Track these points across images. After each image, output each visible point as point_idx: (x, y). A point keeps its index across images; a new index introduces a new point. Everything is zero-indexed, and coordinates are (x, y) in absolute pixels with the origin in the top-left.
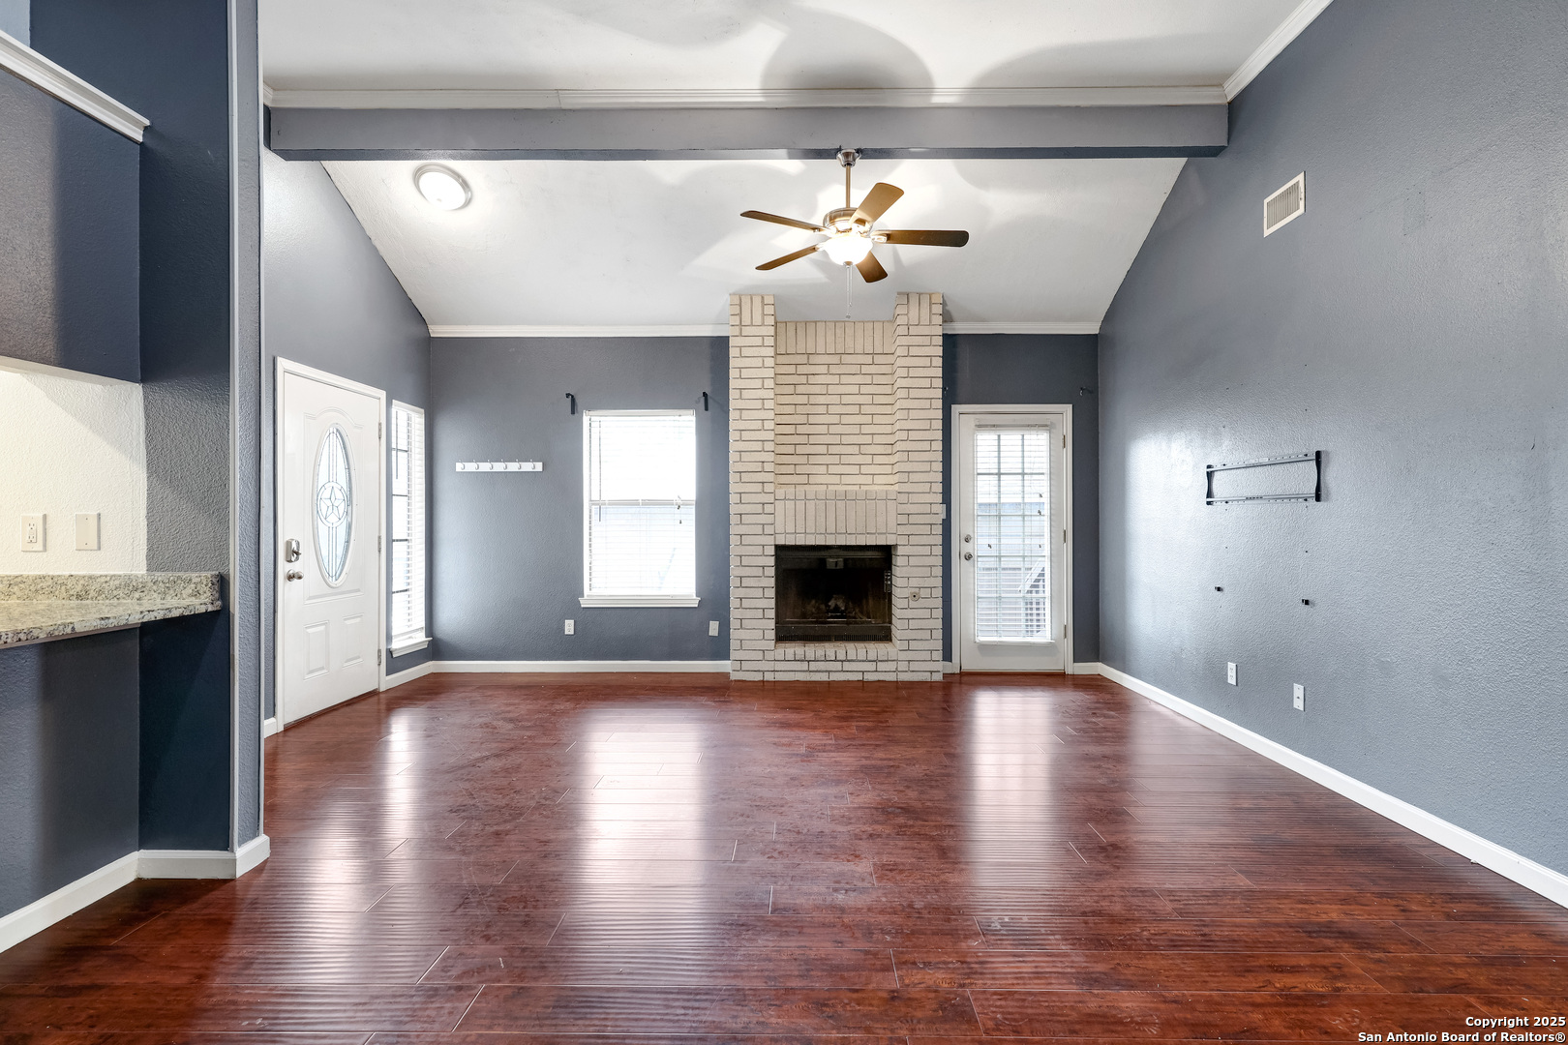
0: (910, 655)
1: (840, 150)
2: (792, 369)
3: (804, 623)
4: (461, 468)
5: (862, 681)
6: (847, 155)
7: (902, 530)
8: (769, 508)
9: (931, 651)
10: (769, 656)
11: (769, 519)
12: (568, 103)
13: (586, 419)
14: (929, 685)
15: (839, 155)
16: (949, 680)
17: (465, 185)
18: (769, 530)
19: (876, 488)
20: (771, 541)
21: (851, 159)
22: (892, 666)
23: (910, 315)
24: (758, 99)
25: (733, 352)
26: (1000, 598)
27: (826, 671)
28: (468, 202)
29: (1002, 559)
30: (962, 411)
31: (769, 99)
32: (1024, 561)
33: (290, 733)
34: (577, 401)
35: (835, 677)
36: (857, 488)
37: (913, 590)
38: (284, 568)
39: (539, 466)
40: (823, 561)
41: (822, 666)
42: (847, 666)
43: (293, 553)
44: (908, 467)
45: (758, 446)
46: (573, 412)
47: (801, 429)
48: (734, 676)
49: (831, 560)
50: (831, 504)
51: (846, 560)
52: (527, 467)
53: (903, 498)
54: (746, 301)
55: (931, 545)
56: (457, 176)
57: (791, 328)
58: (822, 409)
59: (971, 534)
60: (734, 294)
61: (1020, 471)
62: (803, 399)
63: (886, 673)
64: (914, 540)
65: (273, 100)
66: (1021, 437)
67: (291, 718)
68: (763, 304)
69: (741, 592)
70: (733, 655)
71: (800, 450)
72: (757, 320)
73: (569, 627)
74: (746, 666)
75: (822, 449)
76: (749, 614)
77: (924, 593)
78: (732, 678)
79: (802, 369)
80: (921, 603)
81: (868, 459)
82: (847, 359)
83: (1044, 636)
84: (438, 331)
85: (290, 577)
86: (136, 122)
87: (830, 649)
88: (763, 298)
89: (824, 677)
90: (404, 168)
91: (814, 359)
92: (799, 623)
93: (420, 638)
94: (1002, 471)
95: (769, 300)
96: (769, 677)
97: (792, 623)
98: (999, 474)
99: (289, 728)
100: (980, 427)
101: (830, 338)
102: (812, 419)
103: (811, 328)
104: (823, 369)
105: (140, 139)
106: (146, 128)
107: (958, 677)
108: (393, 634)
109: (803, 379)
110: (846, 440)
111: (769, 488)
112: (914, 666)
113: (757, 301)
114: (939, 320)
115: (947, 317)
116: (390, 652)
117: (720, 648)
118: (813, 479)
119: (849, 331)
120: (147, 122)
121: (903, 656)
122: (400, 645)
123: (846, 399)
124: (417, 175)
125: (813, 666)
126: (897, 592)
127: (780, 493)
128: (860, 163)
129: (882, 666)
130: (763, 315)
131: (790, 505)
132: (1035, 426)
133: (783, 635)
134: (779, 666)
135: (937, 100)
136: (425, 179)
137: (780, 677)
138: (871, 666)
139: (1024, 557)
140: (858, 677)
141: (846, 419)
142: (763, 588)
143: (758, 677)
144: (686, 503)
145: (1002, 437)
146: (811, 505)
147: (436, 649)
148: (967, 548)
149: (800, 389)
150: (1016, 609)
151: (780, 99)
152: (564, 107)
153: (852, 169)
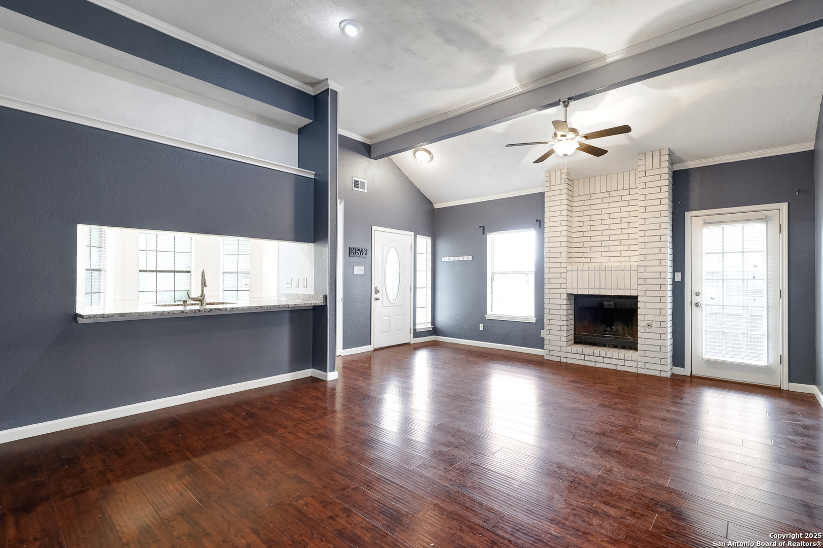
0: (646, 359)
1: (560, 101)
2: (582, 203)
3: (589, 335)
4: (444, 259)
5: (616, 370)
6: (564, 102)
7: (640, 287)
8: (564, 275)
9: (660, 358)
10: (564, 349)
11: (564, 281)
12: (450, 116)
13: (488, 236)
14: (659, 378)
15: (561, 103)
16: (674, 378)
17: (430, 153)
18: (564, 286)
19: (631, 263)
20: (564, 291)
21: (566, 104)
22: (634, 364)
23: (647, 165)
24: (520, 90)
25: (546, 199)
26: (723, 332)
27: (594, 362)
28: (432, 158)
29: (725, 307)
30: (692, 215)
31: (525, 89)
32: (744, 309)
33: (376, 353)
34: (485, 227)
35: (599, 365)
36: (619, 264)
37: (648, 322)
38: (374, 296)
39: (470, 258)
40: (602, 304)
41: (592, 358)
42: (606, 360)
43: (377, 292)
44: (645, 251)
45: (558, 244)
46: (483, 234)
47: (586, 234)
48: (546, 357)
49: (606, 303)
50: (597, 273)
51: (615, 304)
52: (466, 258)
53: (642, 269)
54: (553, 173)
55: (660, 297)
56: (426, 151)
57: (581, 182)
58: (599, 222)
59: (700, 291)
60: (547, 171)
61: (741, 250)
62: (588, 218)
63: (630, 367)
64: (648, 293)
65: (371, 142)
66: (741, 228)
67: (376, 347)
68: (561, 173)
69: (550, 317)
70: (546, 347)
71: (586, 244)
72: (558, 182)
73: (481, 327)
74: (552, 353)
75: (599, 244)
76: (553, 327)
77: (654, 324)
78: (545, 358)
79: (587, 203)
80: (653, 330)
81: (626, 248)
82: (613, 194)
83: (762, 362)
84: (436, 206)
85: (376, 299)
86: (312, 174)
87: (597, 350)
88: (561, 170)
89: (593, 365)
90: (409, 153)
91: (593, 197)
92: (587, 335)
93: (429, 326)
94: (725, 251)
95: (565, 171)
96: (563, 360)
97: (583, 335)
98: (723, 253)
99: (375, 350)
100: (706, 223)
101: (603, 184)
102: (593, 228)
103: (592, 180)
104: (600, 201)
105: (314, 178)
106: (315, 174)
107: (689, 379)
108: (417, 323)
109: (588, 208)
110: (612, 238)
111: (564, 265)
112: (648, 366)
113: (558, 172)
114: (667, 164)
115: (672, 162)
116: (415, 330)
117: (540, 344)
118: (592, 260)
119: (615, 179)
120: (315, 173)
121: (641, 359)
122: (419, 327)
123: (612, 216)
124: (415, 153)
125: (587, 358)
126: (640, 323)
127: (570, 268)
128: (572, 104)
129: (627, 363)
130: (561, 179)
131: (575, 273)
132: (752, 220)
133: (578, 341)
134: (569, 355)
135: (609, 60)
136: (417, 154)
137: (569, 361)
138: (621, 363)
139: (744, 307)
140: (613, 367)
141: (612, 227)
142: (561, 315)
143: (558, 359)
144: (530, 273)
145: (725, 229)
146: (586, 274)
147: (435, 331)
148: (696, 299)
149: (586, 213)
150: (738, 340)
151: (529, 88)
152: (449, 118)
153: (568, 108)
